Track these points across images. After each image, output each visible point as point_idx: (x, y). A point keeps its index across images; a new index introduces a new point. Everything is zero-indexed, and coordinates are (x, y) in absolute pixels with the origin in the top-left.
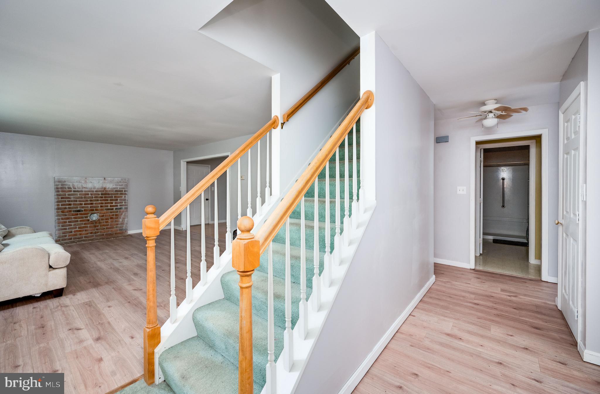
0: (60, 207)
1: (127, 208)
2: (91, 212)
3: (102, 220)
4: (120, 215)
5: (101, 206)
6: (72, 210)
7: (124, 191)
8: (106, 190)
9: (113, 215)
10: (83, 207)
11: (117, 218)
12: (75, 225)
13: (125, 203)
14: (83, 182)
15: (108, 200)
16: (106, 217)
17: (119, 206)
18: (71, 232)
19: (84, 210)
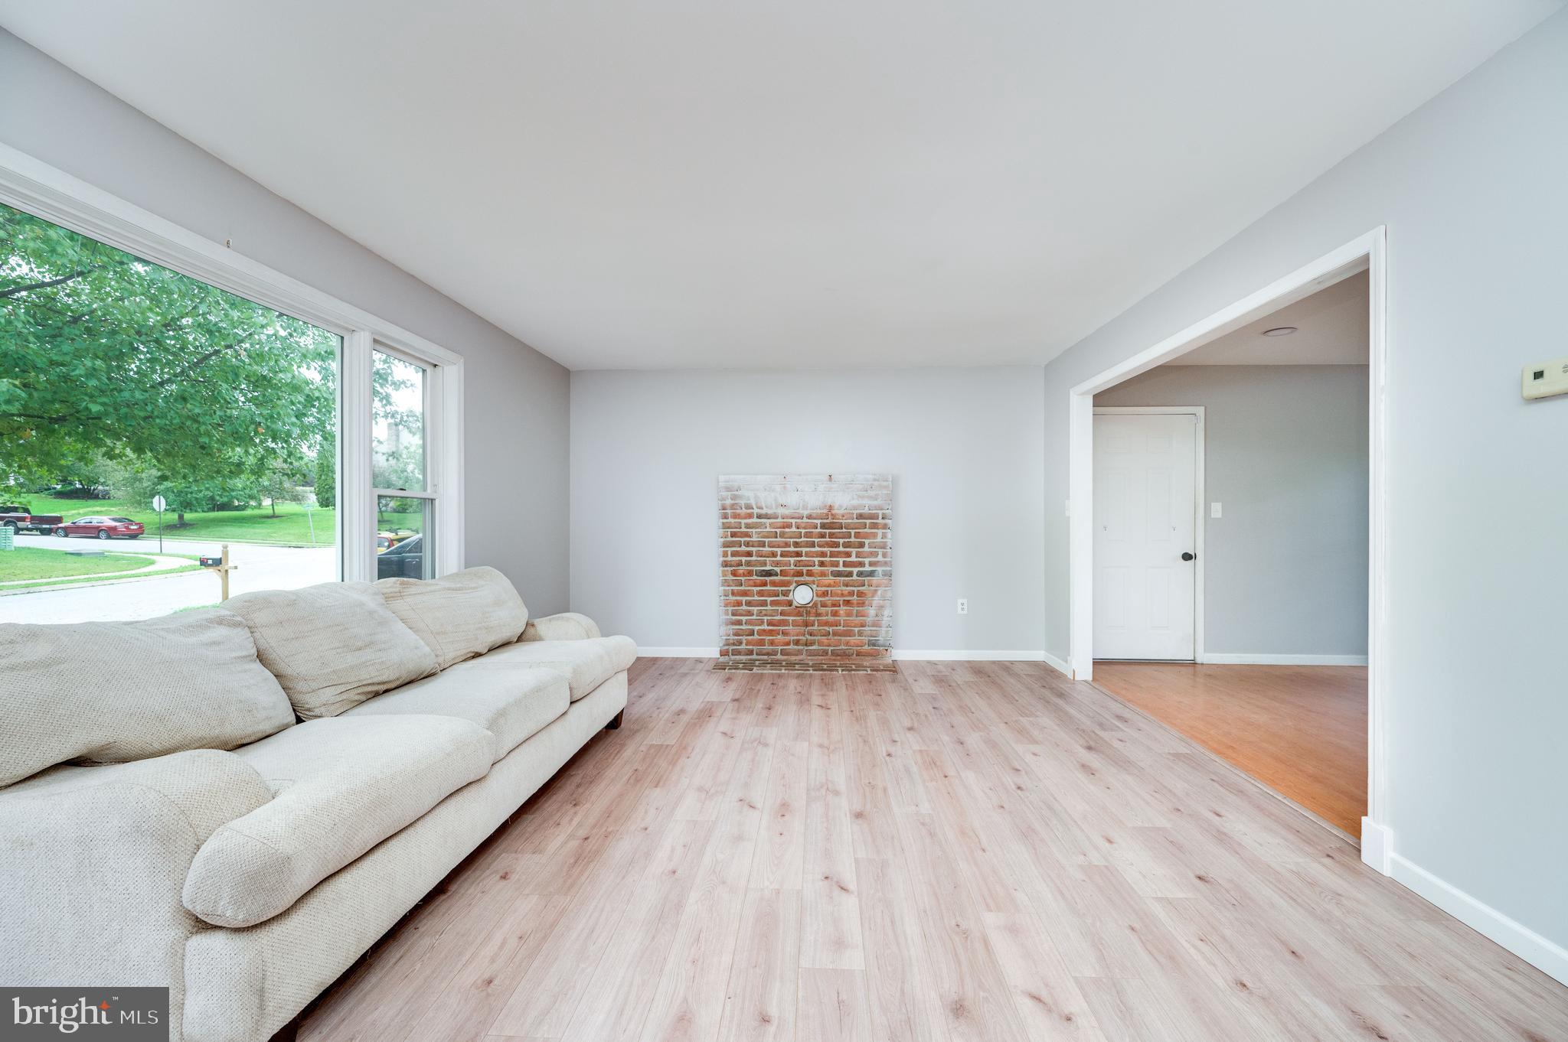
0: (729, 558)
1: (888, 575)
2: (796, 579)
3: (824, 605)
4: (870, 595)
5: (822, 564)
6: (755, 569)
7: (880, 517)
8: (833, 512)
9: (851, 594)
10: (777, 564)
11: (862, 604)
12: (760, 613)
13: (884, 555)
14: (778, 488)
15: (837, 545)
16: (832, 598)
17: (867, 565)
18: (752, 633)
19: (781, 571)
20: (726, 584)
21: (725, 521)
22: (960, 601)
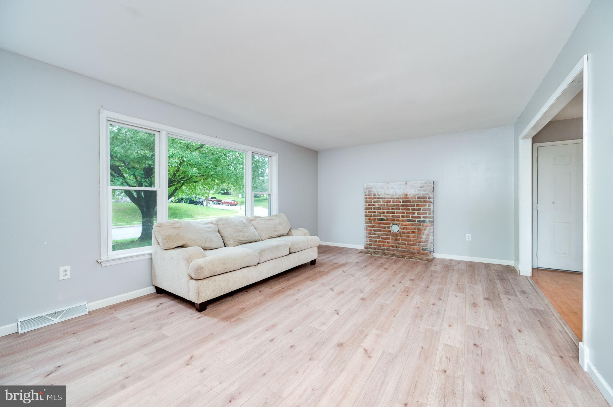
0: (368, 214)
1: (433, 222)
2: (392, 222)
3: (404, 233)
4: (423, 230)
5: (403, 217)
6: (377, 218)
7: (428, 198)
8: (407, 196)
9: (415, 229)
10: (385, 216)
11: (420, 233)
12: (379, 234)
13: (429, 214)
14: (385, 188)
15: (409, 209)
16: (407, 230)
17: (422, 218)
18: (376, 241)
19: (387, 219)
20: (366, 223)
21: (366, 200)
22: (467, 235)
